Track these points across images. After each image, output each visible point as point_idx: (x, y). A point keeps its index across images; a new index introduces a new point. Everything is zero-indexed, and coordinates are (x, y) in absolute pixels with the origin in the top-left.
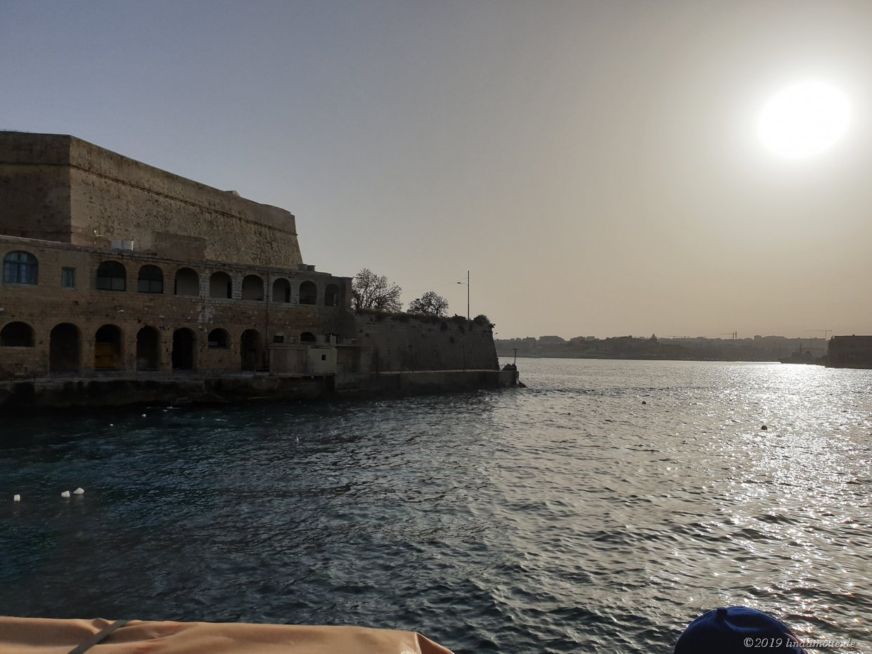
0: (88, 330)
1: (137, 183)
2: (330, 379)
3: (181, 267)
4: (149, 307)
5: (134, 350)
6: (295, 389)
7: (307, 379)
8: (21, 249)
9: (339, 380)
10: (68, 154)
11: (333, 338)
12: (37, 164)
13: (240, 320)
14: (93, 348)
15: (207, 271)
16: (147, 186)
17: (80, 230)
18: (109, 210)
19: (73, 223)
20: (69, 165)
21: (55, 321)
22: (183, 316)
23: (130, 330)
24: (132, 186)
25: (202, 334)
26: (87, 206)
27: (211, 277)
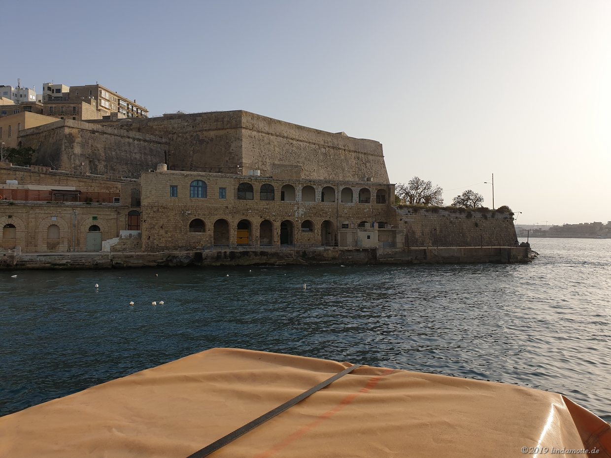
0: (234, 222)
1: (280, 133)
2: (374, 251)
3: (284, 184)
4: (267, 209)
5: (258, 234)
6: (350, 257)
7: (358, 251)
8: (199, 179)
9: (380, 252)
10: (240, 121)
11: (376, 225)
12: (225, 129)
13: (320, 215)
14: (236, 233)
15: (300, 186)
16: (285, 135)
17: (248, 165)
18: (264, 152)
19: (244, 161)
20: (241, 127)
21: (217, 218)
22: (286, 213)
23: (256, 221)
24: (277, 136)
25: (298, 224)
26: (252, 151)
27: (303, 189)
